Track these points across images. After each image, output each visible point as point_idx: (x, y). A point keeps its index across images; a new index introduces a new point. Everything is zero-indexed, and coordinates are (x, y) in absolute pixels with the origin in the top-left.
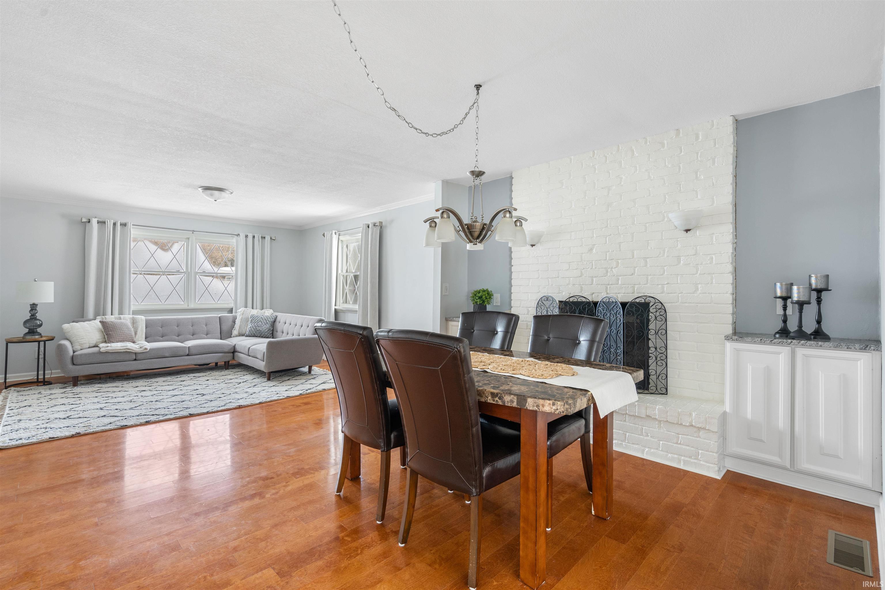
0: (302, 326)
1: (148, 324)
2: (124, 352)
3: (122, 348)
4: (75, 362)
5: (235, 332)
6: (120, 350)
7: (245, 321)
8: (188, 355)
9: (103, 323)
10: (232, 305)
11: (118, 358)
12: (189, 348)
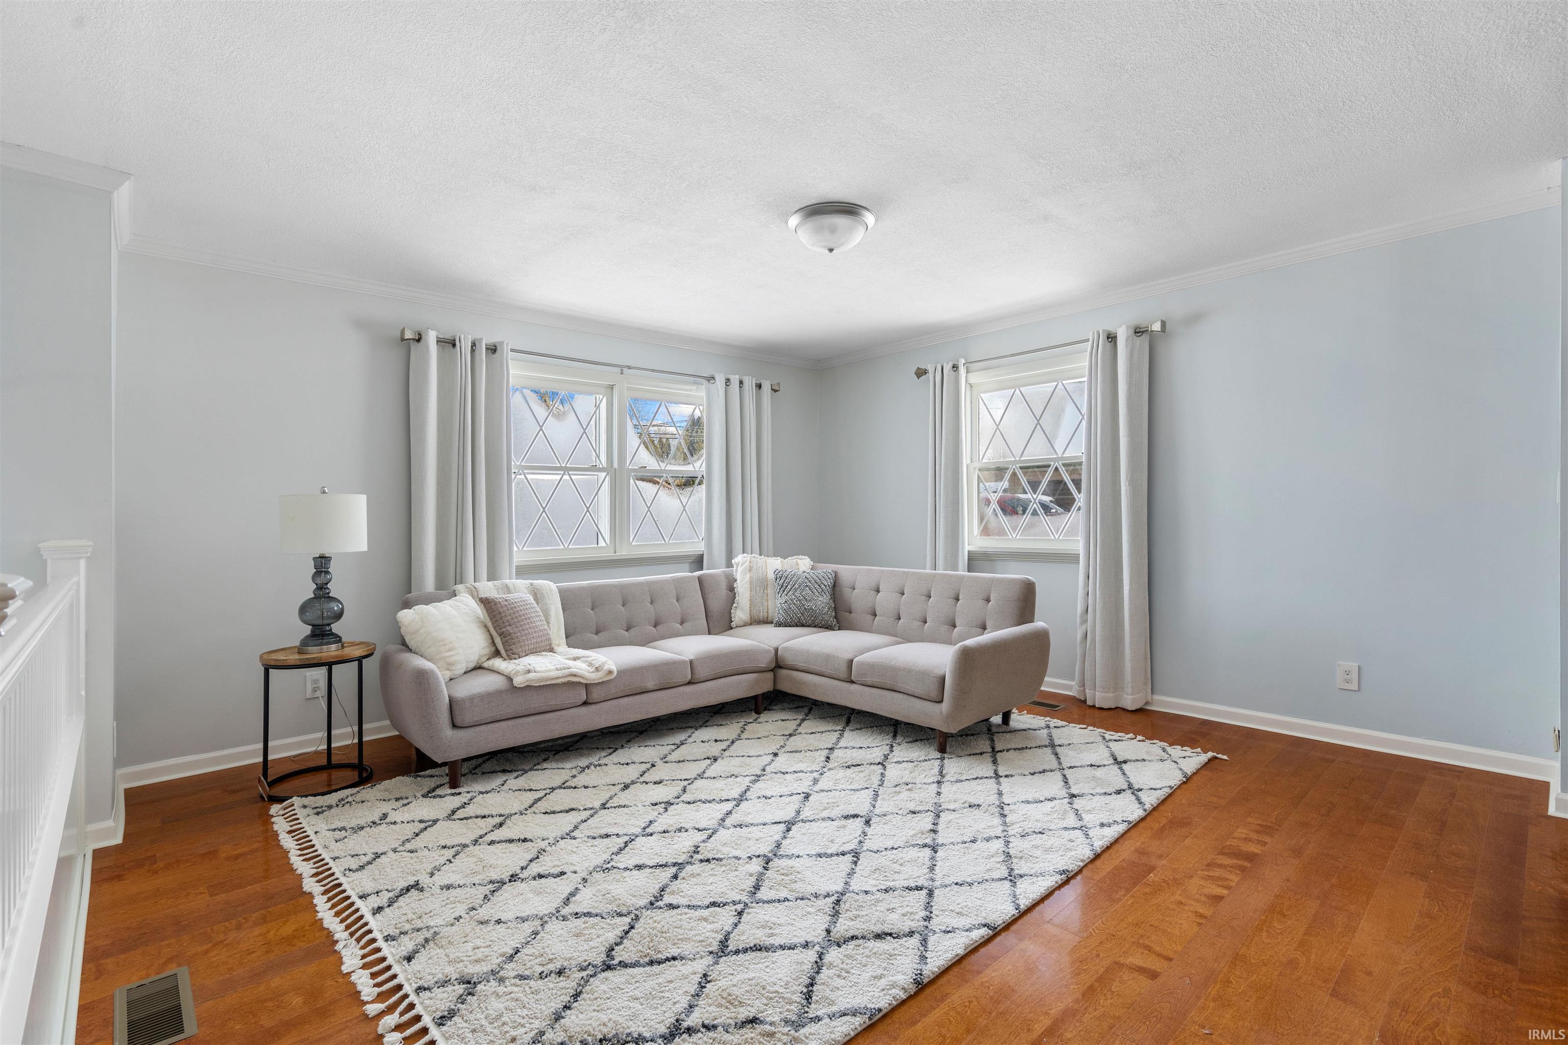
0: (957, 599)
1: (568, 601)
2: (563, 684)
3: (560, 673)
4: (458, 721)
5: (740, 614)
6: (557, 678)
7: (759, 585)
8: (690, 683)
9: (489, 603)
10: (699, 547)
11: (554, 700)
12: (691, 662)
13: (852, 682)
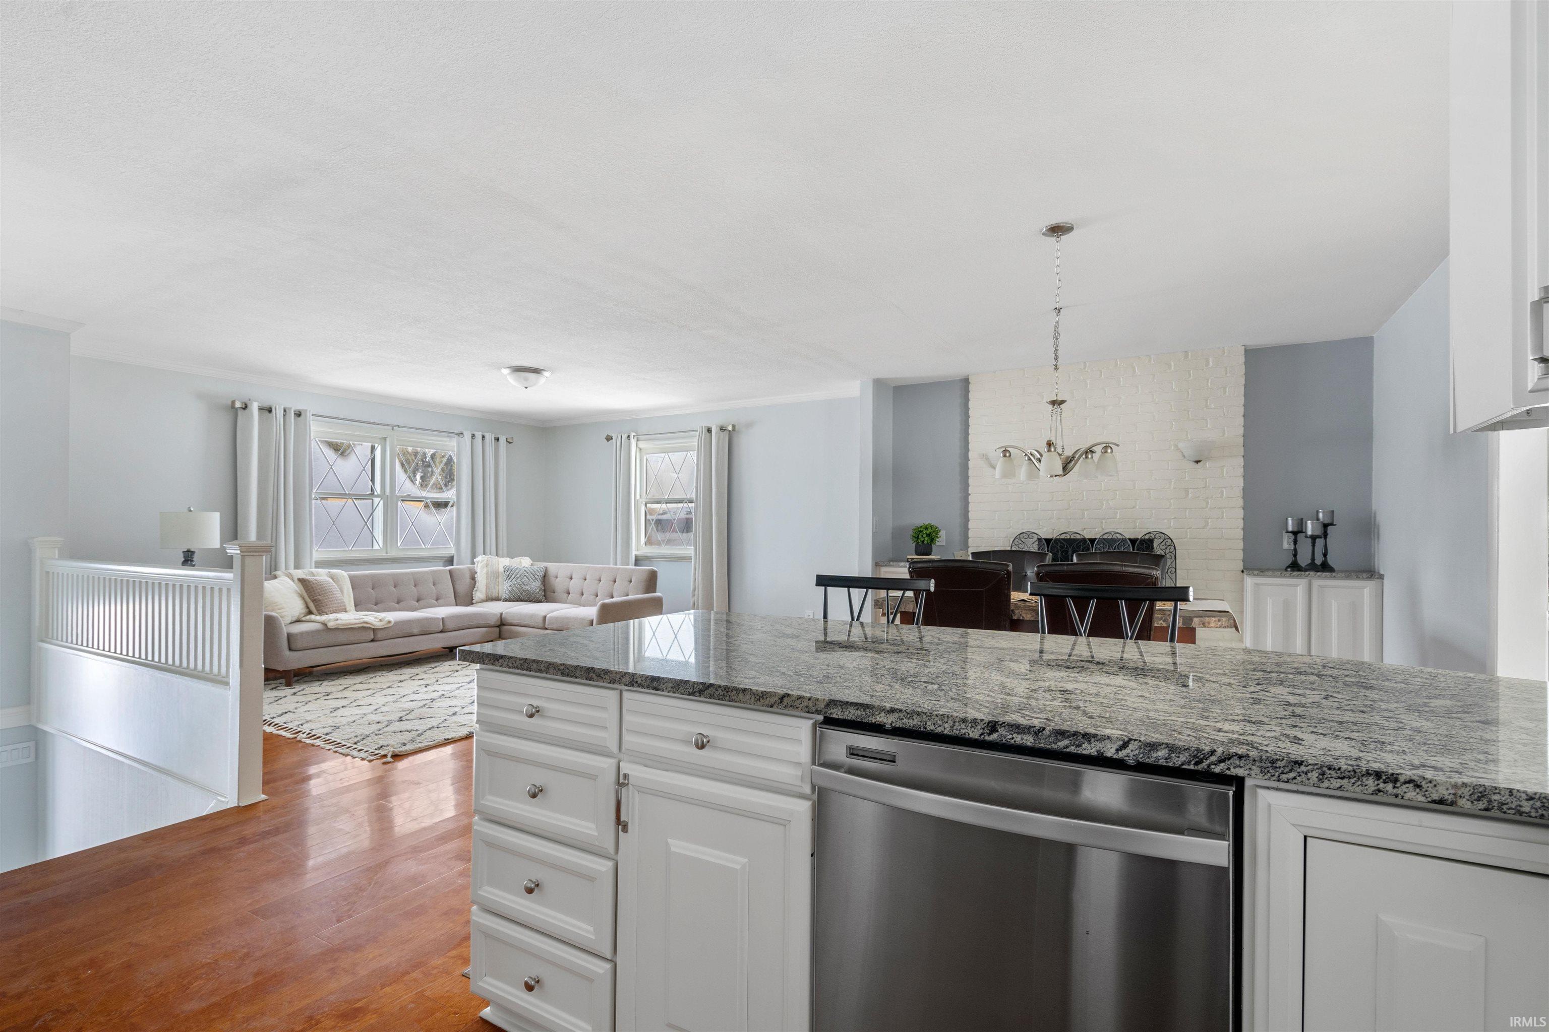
0: (615, 582)
1: (356, 583)
2: (359, 628)
3: (357, 621)
4: (293, 647)
5: (479, 595)
6: (355, 624)
7: (494, 576)
8: (441, 632)
9: (305, 581)
10: (451, 551)
11: (352, 637)
12: (443, 619)
13: (546, 629)
